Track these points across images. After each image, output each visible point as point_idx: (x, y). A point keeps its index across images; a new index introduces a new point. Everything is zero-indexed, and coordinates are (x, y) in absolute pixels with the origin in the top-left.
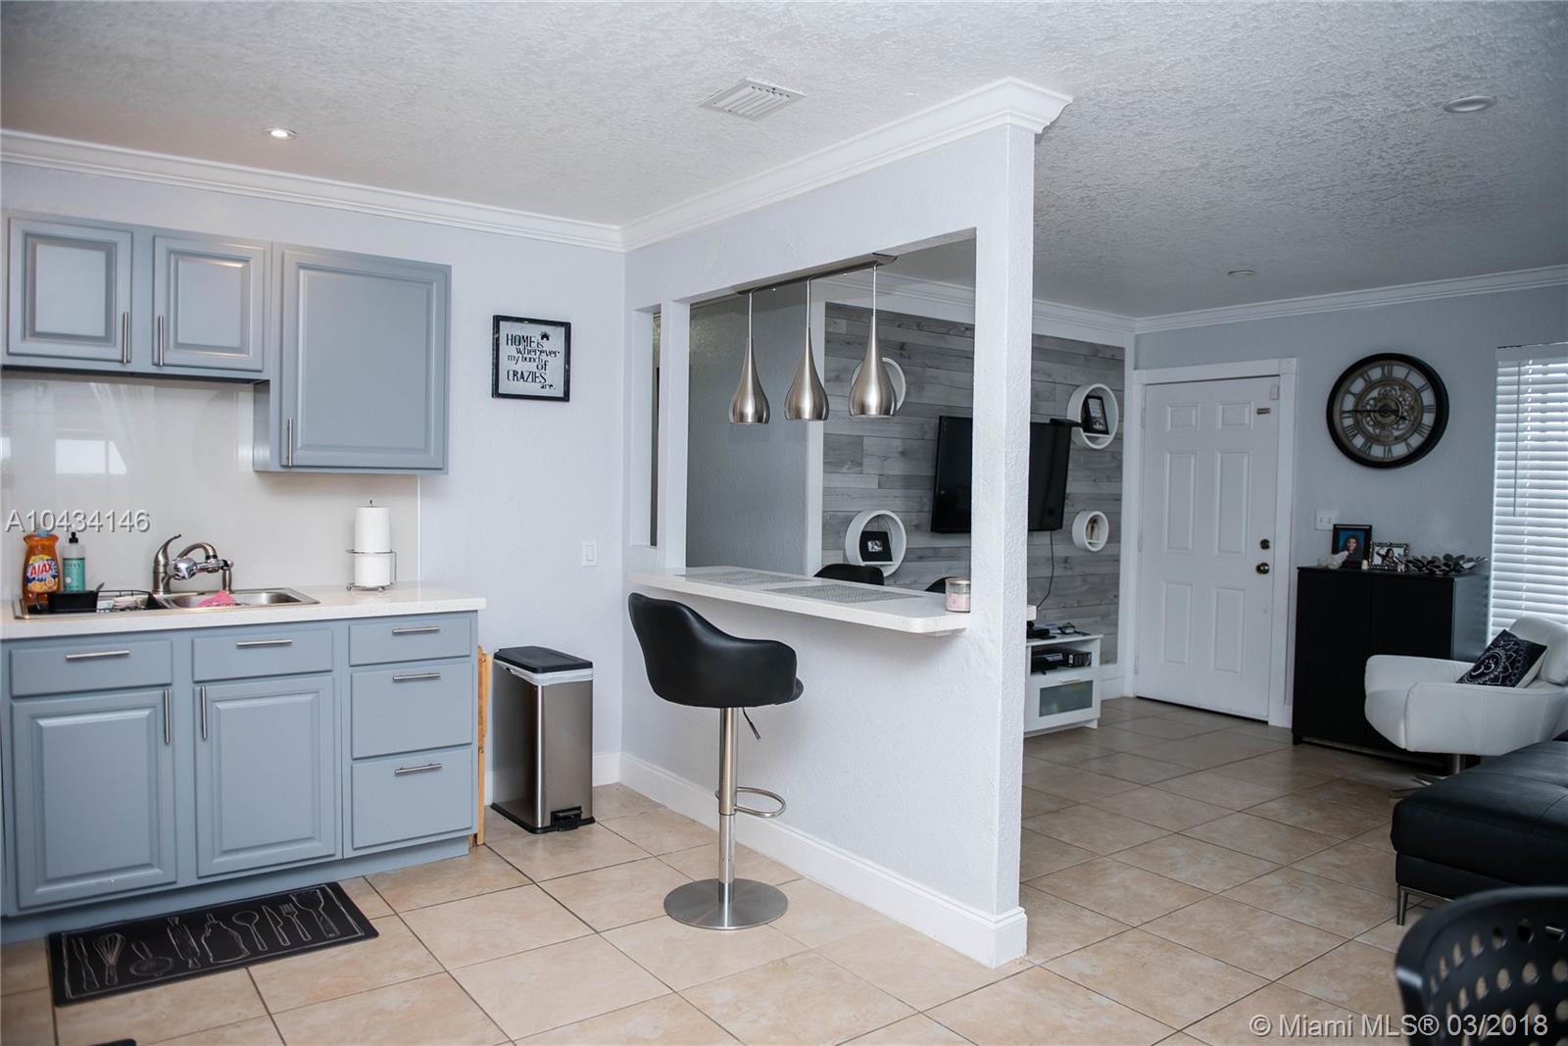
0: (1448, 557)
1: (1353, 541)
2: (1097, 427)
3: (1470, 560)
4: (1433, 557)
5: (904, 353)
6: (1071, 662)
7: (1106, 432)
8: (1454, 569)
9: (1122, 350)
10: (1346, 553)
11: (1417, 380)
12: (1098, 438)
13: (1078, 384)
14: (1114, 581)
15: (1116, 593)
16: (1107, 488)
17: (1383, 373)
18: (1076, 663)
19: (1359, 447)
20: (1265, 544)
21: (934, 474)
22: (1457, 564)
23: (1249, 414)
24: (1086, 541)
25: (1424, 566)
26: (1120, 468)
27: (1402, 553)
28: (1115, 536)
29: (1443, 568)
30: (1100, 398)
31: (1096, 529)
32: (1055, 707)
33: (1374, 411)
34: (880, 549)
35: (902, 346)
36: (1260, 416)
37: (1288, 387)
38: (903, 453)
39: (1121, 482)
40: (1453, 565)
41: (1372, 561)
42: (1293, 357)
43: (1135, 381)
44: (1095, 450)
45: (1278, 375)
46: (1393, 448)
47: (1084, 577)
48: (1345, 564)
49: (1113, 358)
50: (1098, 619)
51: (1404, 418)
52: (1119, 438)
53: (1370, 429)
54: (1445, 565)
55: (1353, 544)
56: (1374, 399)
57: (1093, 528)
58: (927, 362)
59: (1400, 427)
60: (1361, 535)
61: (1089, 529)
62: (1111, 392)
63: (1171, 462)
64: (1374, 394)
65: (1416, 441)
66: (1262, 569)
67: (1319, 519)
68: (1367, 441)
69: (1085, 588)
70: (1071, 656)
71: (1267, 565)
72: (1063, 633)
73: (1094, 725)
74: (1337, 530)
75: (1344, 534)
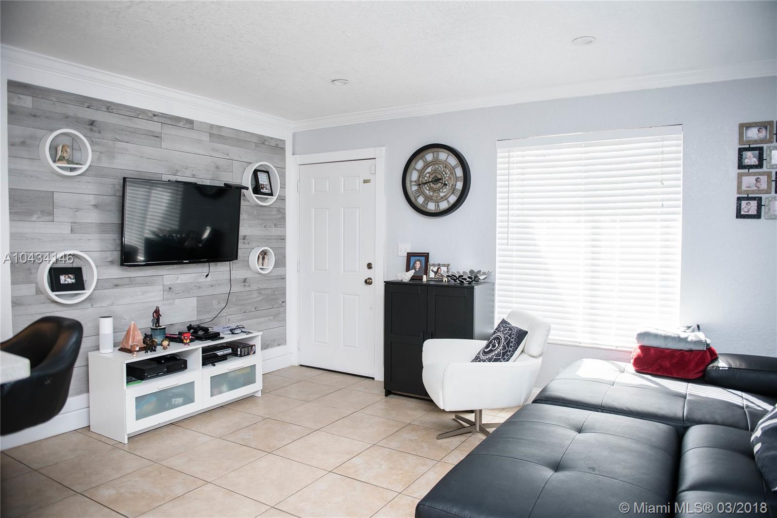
0: (472, 272)
1: (418, 263)
2: (264, 191)
3: (484, 273)
4: (464, 272)
5: (93, 128)
6: (239, 353)
7: (271, 194)
8: (474, 280)
9: (283, 141)
10: (413, 271)
11: (453, 161)
12: (267, 198)
13: (249, 161)
14: (283, 292)
15: (283, 300)
16: (275, 232)
17: (434, 156)
18: (243, 354)
19: (421, 203)
20: (369, 266)
21: (121, 223)
22: (476, 277)
23: (359, 182)
24: (258, 267)
25: (457, 279)
26: (284, 218)
27: (446, 270)
28: (281, 262)
29: (468, 280)
30: (267, 172)
31: (266, 260)
32: (225, 387)
33: (429, 182)
34: (74, 281)
35: (92, 123)
36: (365, 184)
37: (381, 165)
38: (96, 206)
39: (285, 227)
40: (474, 278)
41: (429, 276)
42: (383, 146)
43: (292, 162)
44: (265, 206)
45: (375, 159)
46: (440, 204)
47: (259, 291)
48: (413, 279)
49: (277, 146)
50: (271, 318)
51: (445, 185)
52: (282, 199)
53: (427, 192)
54: (469, 278)
55: (418, 265)
56: (429, 173)
57: (263, 258)
58: (117, 137)
59: (444, 190)
60: (423, 259)
61: (261, 259)
62: (274, 168)
63: (315, 213)
64: (429, 170)
65: (453, 199)
66: (368, 282)
67: (400, 250)
68: (426, 199)
69: (260, 298)
70: (239, 349)
71: (371, 279)
72: (233, 333)
73: (259, 394)
74: (410, 255)
75: (413, 259)
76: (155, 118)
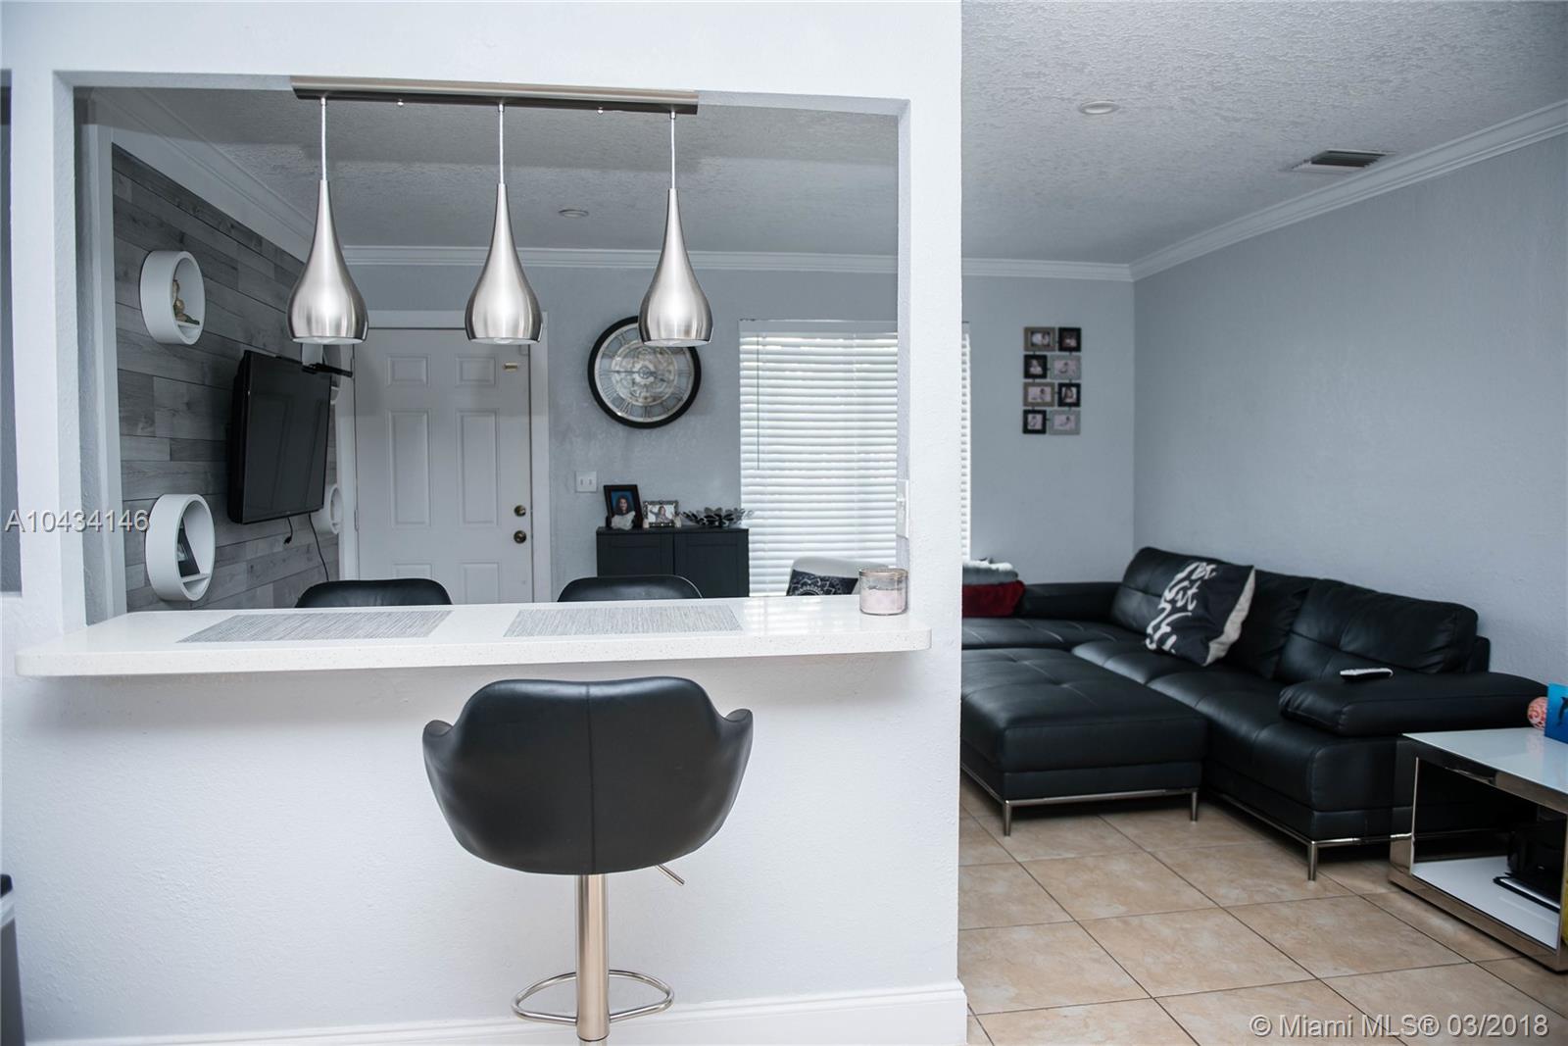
1: (624, 501)
10: (632, 513)
20: (520, 511)
23: (494, 370)
24: (331, 522)
25: (700, 520)
33: (633, 373)
35: (182, 239)
36: (508, 372)
41: (648, 519)
51: (662, 381)
55: (625, 505)
63: (394, 422)
66: (519, 537)
71: (524, 533)
75: (615, 496)
76: (233, 233)
